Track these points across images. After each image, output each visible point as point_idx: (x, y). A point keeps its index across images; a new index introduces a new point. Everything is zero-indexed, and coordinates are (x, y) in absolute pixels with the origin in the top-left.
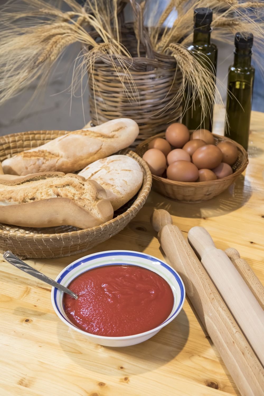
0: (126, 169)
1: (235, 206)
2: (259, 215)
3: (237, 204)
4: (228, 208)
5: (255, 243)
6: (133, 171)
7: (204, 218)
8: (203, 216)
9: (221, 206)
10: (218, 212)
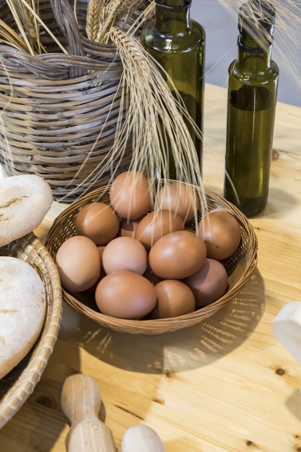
0: (6, 309)
1: (229, 342)
2: (272, 368)
3: (234, 336)
4: (216, 348)
5: (255, 446)
6: (20, 311)
7: (168, 375)
8: (166, 368)
9: (203, 342)
10: (195, 357)
